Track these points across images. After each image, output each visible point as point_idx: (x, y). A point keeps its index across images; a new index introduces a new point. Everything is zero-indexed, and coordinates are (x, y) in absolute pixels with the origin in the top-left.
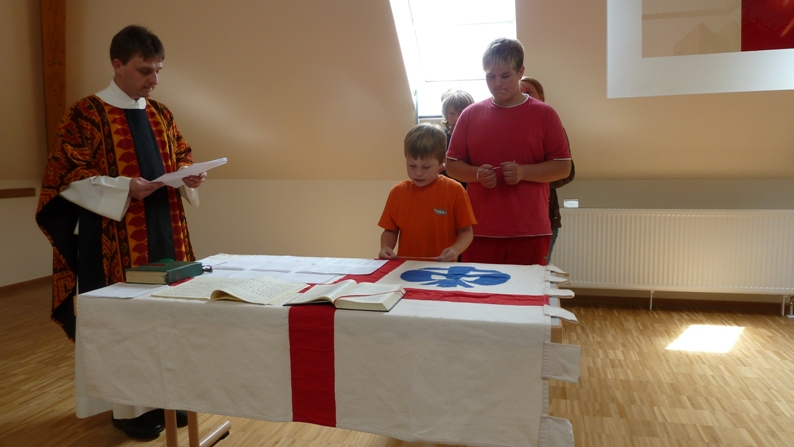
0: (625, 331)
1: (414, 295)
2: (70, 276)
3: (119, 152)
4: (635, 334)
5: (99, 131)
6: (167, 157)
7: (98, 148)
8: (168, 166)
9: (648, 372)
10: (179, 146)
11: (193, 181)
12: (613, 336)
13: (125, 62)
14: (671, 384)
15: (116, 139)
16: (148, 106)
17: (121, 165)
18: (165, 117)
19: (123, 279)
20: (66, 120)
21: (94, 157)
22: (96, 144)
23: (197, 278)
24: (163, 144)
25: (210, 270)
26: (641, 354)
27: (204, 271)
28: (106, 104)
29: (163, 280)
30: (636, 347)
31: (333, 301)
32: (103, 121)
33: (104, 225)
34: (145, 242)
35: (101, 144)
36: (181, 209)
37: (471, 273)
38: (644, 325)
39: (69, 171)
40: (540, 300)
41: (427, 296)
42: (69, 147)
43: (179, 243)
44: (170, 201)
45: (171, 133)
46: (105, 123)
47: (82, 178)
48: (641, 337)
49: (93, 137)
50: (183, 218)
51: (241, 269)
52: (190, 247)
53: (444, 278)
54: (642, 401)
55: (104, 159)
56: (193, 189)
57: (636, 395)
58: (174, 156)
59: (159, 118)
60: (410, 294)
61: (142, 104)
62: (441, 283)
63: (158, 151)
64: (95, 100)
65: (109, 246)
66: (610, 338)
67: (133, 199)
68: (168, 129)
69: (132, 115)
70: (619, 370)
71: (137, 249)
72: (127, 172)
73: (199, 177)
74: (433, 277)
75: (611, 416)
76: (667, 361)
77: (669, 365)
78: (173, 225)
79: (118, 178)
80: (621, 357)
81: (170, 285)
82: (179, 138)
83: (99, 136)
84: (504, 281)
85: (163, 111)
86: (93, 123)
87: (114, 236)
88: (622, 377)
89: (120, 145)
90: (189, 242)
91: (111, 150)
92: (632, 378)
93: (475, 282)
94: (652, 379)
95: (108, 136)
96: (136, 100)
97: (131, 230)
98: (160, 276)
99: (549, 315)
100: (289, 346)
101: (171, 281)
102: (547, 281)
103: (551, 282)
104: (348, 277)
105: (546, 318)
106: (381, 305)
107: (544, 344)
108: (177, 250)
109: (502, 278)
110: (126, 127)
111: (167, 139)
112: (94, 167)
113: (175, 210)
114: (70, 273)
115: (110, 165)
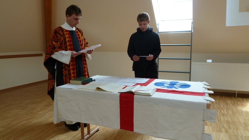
0: (227, 104)
1: (159, 91)
2: (53, 81)
3: (68, 44)
4: (231, 105)
5: (62, 37)
6: (82, 45)
7: (62, 42)
8: (82, 48)
9: (235, 118)
10: (85, 42)
11: (90, 52)
12: (223, 105)
13: (70, 16)
14: (244, 123)
15: (67, 39)
16: (76, 30)
17: (69, 48)
18: (81, 33)
19: (69, 83)
20: (53, 34)
22: (61, 41)
23: (91, 83)
24: (80, 41)
25: (95, 80)
26: (233, 112)
27: (93, 81)
28: (64, 29)
30: (231, 110)
31: (134, 92)
32: (63, 34)
33: (64, 66)
34: (75, 71)
35: (63, 41)
36: (86, 61)
37: (177, 84)
38: (234, 102)
39: (54, 49)
40: (202, 94)
41: (164, 91)
42: (54, 42)
43: (85, 72)
44: (83, 59)
45: (82, 38)
46: (64, 35)
47: (57, 51)
48: (233, 106)
49: (60, 39)
50: (86, 64)
52: (88, 73)
53: (169, 85)
54: (234, 128)
55: (64, 46)
56: (89, 55)
57: (231, 126)
58: (83, 45)
59: (79, 33)
60: (158, 90)
61: (74, 29)
62: (168, 87)
63: (79, 43)
64: (61, 28)
65: (65, 72)
67: (72, 58)
68: (82, 37)
69: (71, 32)
70: (225, 117)
71: (73, 73)
72: (70, 50)
73: (92, 51)
74: (165, 85)
75: (223, 132)
76: (242, 115)
77: (243, 116)
78: (83, 66)
79: (68, 51)
80: (226, 113)
81: (83, 85)
82: (85, 39)
83: (62, 39)
84: (189, 87)
85: (80, 31)
86: (61, 35)
87: (66, 69)
88: (226, 119)
89: (68, 41)
90: (88, 72)
91: (66, 43)
92: (230, 120)
93: (179, 87)
94: (237, 121)
95: (65, 39)
96: (73, 27)
97: (71, 67)
98: (80, 82)
99: (205, 99)
100: (119, 106)
101: (84, 83)
102: (203, 87)
103: (205, 88)
104: (138, 84)
105: (205, 100)
106: (149, 94)
107: (204, 109)
108: (84, 74)
109: (188, 86)
110: (70, 36)
111: (81, 40)
112: (61, 48)
113: (84, 62)
114: (53, 80)
115: (65, 48)
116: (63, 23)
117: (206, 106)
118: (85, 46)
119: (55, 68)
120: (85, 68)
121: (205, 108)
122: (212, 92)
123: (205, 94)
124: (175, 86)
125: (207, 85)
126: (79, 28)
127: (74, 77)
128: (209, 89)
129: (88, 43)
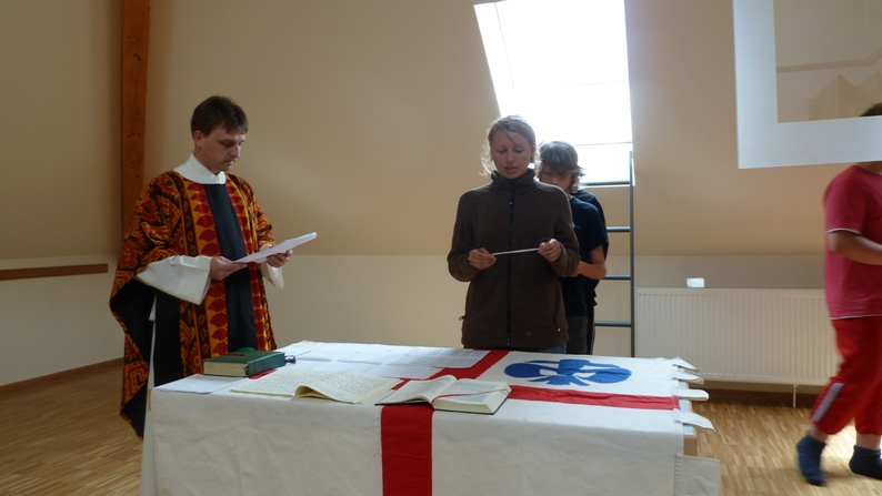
0: (765, 433)
1: (522, 394)
2: (143, 366)
3: (199, 230)
4: (777, 437)
5: (178, 208)
6: (248, 234)
7: (177, 226)
10: (259, 223)
11: (277, 260)
12: (751, 439)
13: (207, 134)
15: (196, 216)
16: (228, 181)
17: (201, 244)
18: (246, 193)
20: (144, 196)
21: (172, 236)
22: (175, 222)
23: (280, 370)
24: (244, 220)
25: (293, 361)
27: (286, 361)
29: (243, 372)
30: (779, 453)
31: (430, 400)
32: (182, 197)
33: (183, 310)
34: (225, 327)
35: (180, 221)
36: (263, 292)
37: (586, 368)
38: (787, 426)
39: (147, 252)
40: (669, 403)
41: (537, 396)
42: (148, 226)
43: (260, 328)
44: (252, 282)
45: (251, 208)
46: (184, 199)
47: (161, 259)
48: (784, 441)
49: (172, 215)
50: (264, 301)
51: (327, 360)
52: (271, 333)
53: (554, 373)
55: (183, 238)
56: (274, 269)
58: (255, 234)
60: (517, 393)
61: (222, 179)
62: (552, 380)
63: (239, 229)
64: (174, 176)
65: (187, 333)
66: (747, 442)
67: (213, 280)
68: (249, 205)
69: (212, 190)
70: (760, 481)
71: (218, 335)
72: (208, 251)
73: (286, 255)
74: (542, 372)
78: (255, 309)
79: (198, 257)
81: (250, 377)
82: (259, 215)
84: (625, 378)
85: (243, 186)
86: (172, 199)
87: (192, 322)
88: (764, 489)
89: (200, 222)
91: (190, 228)
93: (590, 379)
95: (188, 213)
96: (216, 174)
97: (211, 314)
98: (240, 368)
99: (680, 422)
100: (381, 451)
101: (253, 373)
102: (674, 379)
103: (680, 380)
104: (446, 371)
105: (677, 424)
106: (485, 406)
107: (676, 457)
108: (258, 336)
109: (622, 375)
110: (206, 203)
111: (247, 216)
112: (173, 247)
113: (256, 293)
114: (143, 363)
115: (189, 244)
116: (183, 161)
117: (682, 444)
118: (259, 238)
119: (152, 316)
120: (259, 314)
121: (681, 454)
122: (703, 395)
123: (681, 402)
124: (576, 375)
125: (687, 370)
126: (238, 176)
127: (220, 349)
128: (692, 386)
129: (270, 227)
